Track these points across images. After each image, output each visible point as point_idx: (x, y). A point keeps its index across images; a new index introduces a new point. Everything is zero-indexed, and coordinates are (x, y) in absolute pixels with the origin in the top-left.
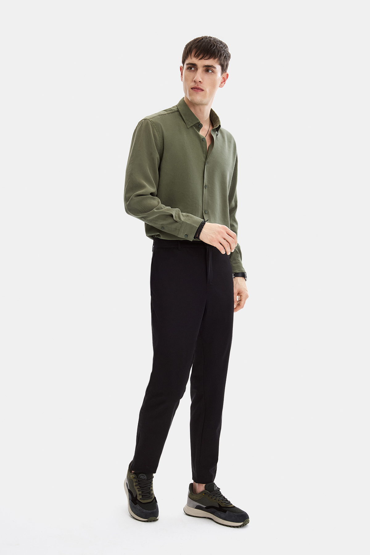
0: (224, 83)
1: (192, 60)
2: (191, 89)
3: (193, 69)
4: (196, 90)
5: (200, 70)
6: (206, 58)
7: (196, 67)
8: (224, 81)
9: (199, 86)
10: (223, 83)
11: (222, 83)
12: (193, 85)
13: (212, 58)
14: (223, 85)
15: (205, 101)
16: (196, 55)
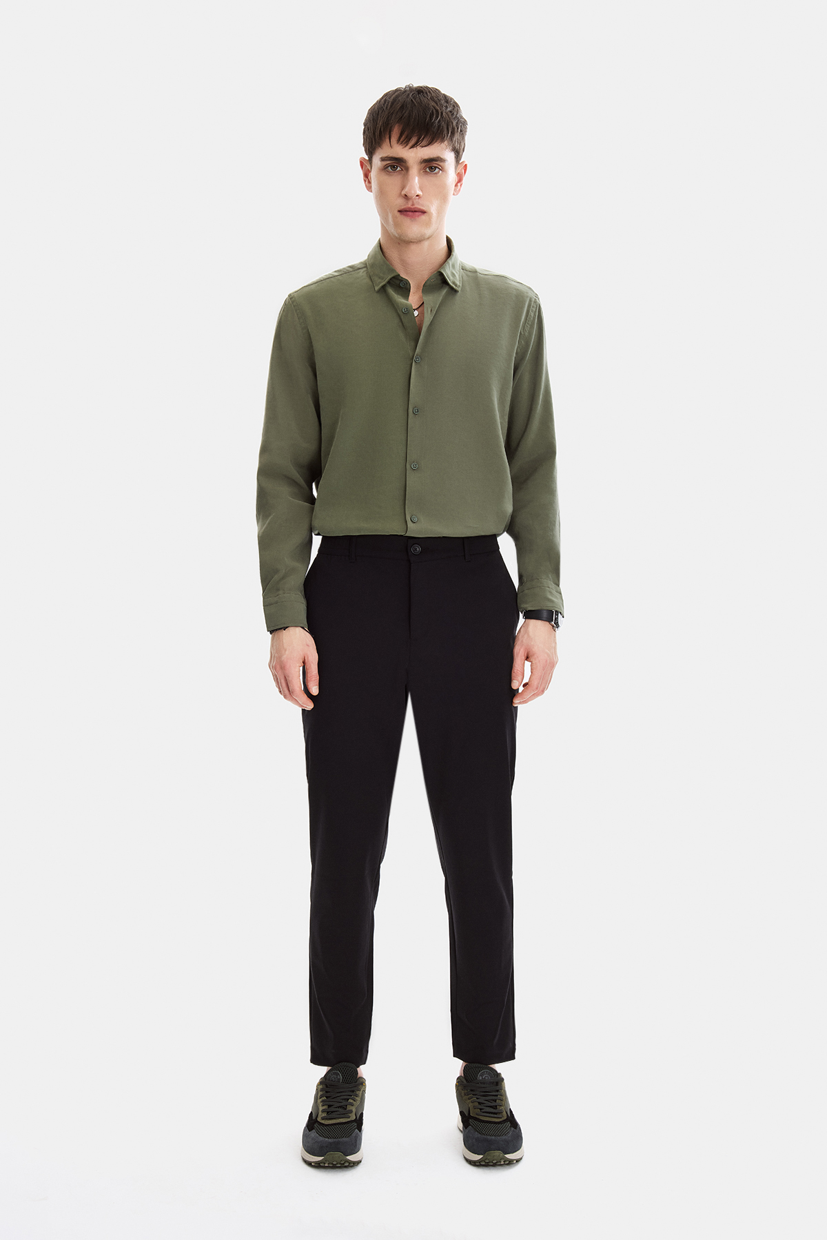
0: (461, 185)
1: (393, 150)
2: (399, 213)
3: (399, 169)
4: (410, 213)
5: (414, 170)
6: (424, 143)
7: (402, 163)
8: (460, 180)
9: (416, 206)
10: (459, 184)
11: (456, 185)
12: (400, 203)
13: (436, 142)
14: (460, 190)
15: (428, 232)
16: (401, 140)
